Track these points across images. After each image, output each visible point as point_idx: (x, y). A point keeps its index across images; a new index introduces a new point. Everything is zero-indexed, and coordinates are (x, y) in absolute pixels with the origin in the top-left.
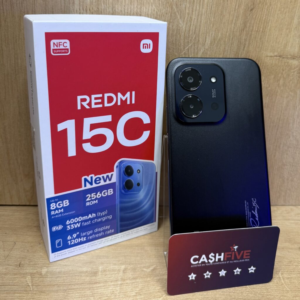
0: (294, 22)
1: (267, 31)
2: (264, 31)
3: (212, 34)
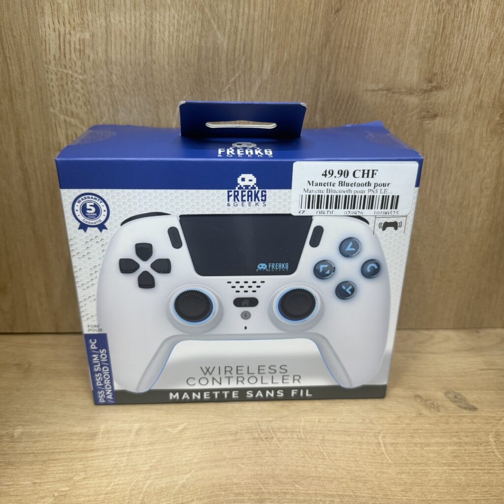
0: (411, 31)
1: (365, 48)
2: (359, 47)
3: (273, 55)
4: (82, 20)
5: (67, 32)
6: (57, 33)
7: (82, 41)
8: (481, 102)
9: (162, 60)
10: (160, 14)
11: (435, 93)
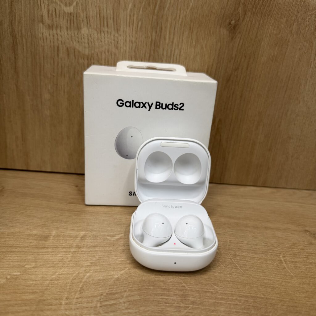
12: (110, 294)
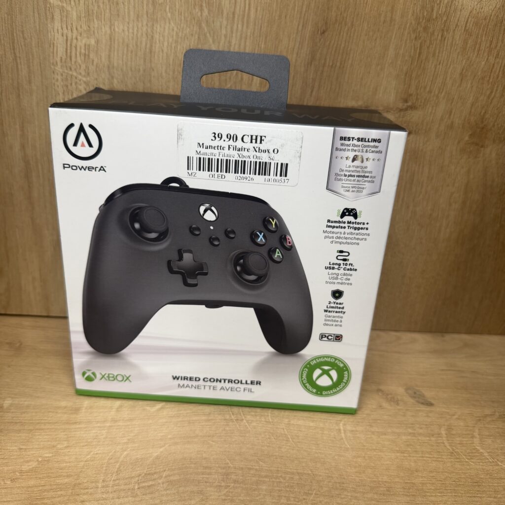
4: (89, 27)
5: (74, 37)
6: (65, 38)
7: (87, 47)
8: (452, 123)
9: (160, 68)
10: (160, 26)
11: (409, 112)
12: (149, 474)
